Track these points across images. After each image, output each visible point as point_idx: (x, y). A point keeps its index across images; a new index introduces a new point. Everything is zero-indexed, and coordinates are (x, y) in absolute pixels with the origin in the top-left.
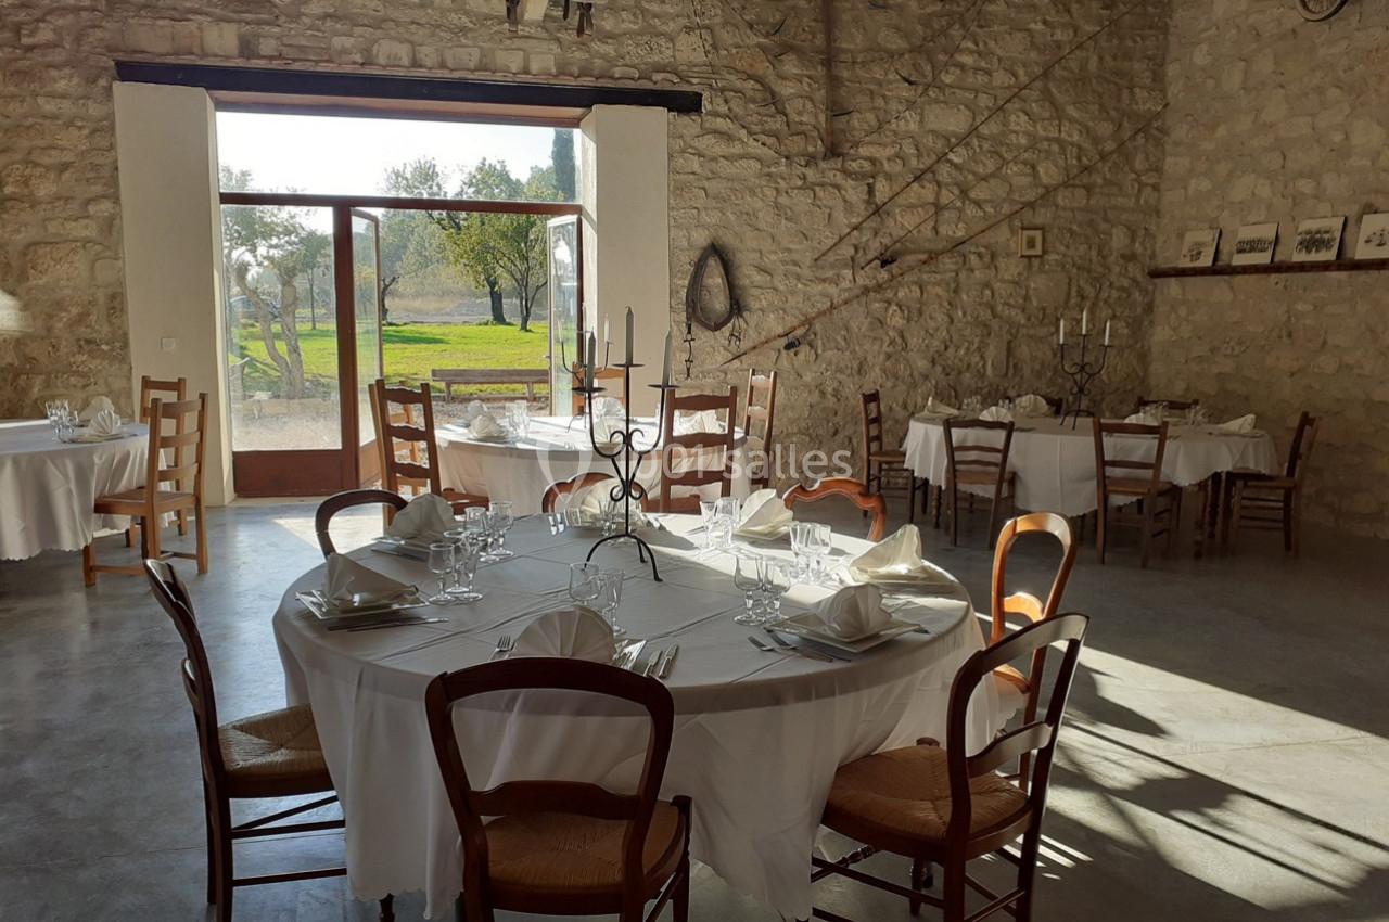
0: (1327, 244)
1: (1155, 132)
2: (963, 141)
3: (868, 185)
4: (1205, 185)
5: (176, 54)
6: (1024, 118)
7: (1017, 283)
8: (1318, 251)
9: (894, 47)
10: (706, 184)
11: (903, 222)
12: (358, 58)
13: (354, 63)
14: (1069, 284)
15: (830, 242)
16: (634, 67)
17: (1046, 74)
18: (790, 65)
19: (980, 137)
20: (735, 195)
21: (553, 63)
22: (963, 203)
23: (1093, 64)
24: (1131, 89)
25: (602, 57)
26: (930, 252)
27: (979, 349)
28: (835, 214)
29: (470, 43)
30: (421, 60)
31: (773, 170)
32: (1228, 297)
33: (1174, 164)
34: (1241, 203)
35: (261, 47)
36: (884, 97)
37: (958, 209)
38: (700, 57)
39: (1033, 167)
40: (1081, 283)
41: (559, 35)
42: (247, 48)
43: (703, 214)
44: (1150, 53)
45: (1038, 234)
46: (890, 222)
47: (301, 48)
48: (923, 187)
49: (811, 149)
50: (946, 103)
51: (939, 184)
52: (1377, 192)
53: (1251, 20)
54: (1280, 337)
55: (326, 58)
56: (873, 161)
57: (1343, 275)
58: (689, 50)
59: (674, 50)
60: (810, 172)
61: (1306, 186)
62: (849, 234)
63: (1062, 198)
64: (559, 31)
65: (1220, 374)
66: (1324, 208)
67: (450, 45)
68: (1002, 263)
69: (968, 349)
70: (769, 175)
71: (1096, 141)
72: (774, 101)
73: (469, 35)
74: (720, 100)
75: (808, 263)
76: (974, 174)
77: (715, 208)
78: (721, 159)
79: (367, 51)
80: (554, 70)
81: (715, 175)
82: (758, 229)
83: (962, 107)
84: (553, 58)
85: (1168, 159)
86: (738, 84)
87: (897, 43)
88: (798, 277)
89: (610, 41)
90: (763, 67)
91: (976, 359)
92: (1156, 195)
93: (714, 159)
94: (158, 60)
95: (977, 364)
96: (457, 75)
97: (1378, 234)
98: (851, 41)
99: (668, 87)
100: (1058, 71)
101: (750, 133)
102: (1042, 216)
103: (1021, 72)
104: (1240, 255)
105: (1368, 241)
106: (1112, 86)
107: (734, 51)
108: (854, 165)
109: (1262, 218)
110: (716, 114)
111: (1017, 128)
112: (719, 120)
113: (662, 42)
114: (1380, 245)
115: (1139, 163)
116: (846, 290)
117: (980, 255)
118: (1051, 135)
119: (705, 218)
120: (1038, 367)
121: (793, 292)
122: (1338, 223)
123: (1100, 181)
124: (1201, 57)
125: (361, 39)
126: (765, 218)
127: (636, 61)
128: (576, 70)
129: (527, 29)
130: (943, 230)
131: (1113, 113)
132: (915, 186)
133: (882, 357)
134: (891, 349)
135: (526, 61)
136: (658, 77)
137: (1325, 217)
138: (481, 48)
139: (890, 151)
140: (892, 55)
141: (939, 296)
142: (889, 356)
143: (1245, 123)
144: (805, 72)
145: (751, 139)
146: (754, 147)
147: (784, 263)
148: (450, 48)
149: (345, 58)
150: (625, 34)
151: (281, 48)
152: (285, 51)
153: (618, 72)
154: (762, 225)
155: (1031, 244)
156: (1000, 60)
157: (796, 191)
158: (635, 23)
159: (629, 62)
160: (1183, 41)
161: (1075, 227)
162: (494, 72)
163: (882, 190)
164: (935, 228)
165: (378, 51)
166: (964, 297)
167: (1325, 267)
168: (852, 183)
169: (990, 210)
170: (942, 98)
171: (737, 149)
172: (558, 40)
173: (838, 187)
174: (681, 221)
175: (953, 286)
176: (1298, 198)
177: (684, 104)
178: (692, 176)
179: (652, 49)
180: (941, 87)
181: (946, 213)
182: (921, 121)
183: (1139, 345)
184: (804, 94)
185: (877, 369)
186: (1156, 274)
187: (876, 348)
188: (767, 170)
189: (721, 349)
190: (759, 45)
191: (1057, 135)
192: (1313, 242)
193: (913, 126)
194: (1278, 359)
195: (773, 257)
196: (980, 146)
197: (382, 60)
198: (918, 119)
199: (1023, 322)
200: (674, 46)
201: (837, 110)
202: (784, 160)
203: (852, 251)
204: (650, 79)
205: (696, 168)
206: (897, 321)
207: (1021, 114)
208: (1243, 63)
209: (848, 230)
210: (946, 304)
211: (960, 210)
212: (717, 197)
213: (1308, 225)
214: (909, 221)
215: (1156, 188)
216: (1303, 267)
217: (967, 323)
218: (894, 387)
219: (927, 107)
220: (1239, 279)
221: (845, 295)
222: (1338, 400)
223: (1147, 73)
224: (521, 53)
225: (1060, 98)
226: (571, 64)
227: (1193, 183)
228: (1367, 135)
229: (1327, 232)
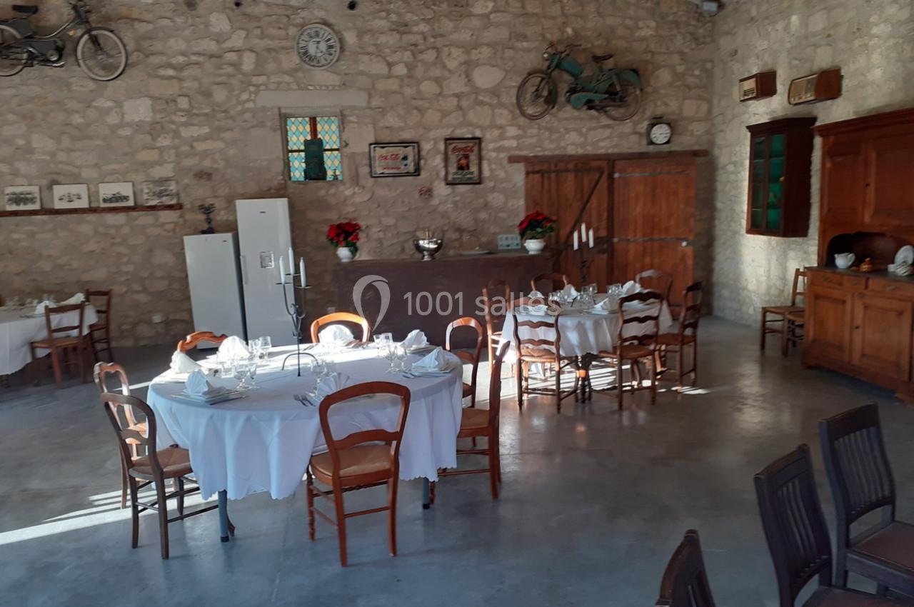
0: (32, 201)
8: (25, 204)
52: (58, 174)
57: (45, 217)
66: (19, 180)
97: (67, 195)
105: (61, 199)
114: (69, 201)
122: (35, 189)
137: (23, 185)
167: (33, 213)
192: (18, 199)
194: (6, 266)
213: (9, 190)
216: (16, 214)
228: (41, 143)
229: (29, 194)
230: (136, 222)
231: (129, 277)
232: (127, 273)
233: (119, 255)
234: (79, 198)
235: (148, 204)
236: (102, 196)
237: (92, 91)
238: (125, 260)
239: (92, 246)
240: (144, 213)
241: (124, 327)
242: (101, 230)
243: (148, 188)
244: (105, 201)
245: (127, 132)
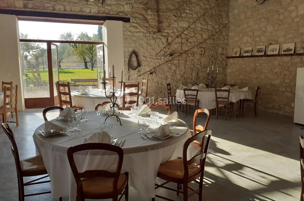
0: (262, 51)
1: (227, 28)
2: (187, 29)
3: (167, 38)
4: (238, 39)
5: (9, 7)
6: (200, 24)
7: (199, 60)
8: (260, 53)
9: (172, 8)
10: (132, 38)
11: (175, 47)
12: (52, 9)
13: (51, 10)
14: (210, 60)
15: (159, 51)
16: (115, 12)
17: (204, 15)
18: (149, 12)
19: (190, 28)
20: (138, 40)
21: (96, 11)
22: (187, 42)
23: (214, 13)
24: (222, 18)
25: (108, 9)
26: (180, 53)
27: (191, 74)
28: (160, 45)
29: (78, 6)
30: (66, 9)
31: (146, 35)
32: (243, 62)
33: (231, 34)
34: (245, 42)
35: (28, 6)
36: (170, 19)
37: (186, 44)
38: (129, 10)
39: (202, 35)
40: (212, 60)
41: (98, 4)
42: (25, 6)
43: (131, 44)
44: (226, 11)
45: (203, 49)
46: (172, 46)
47: (38, 6)
48: (179, 39)
49: (154, 30)
50: (183, 21)
51: (182, 38)
52: (272, 40)
53: (246, 4)
54: (253, 71)
55: (44, 8)
56: (168, 33)
57: (265, 58)
58: (127, 8)
59: (124, 8)
60: (154, 35)
61: (258, 39)
62: (163, 49)
63: (208, 41)
64: (98, 3)
65: (241, 79)
66: (262, 44)
67: (73, 6)
68: (195, 55)
69: (189, 74)
70: (145, 36)
71: (215, 29)
72: (146, 20)
73: (77, 4)
74: (134, 19)
75: (154, 55)
76: (189, 36)
77: (134, 43)
78: (135, 32)
79: (54, 7)
80: (97, 12)
81: (133, 36)
82: (143, 48)
83: (186, 22)
84: (96, 9)
85: (230, 33)
86: (138, 16)
87: (172, 7)
88: (152, 58)
89: (109, 6)
90: (143, 12)
91: (190, 76)
92: (227, 41)
93: (133, 32)
94: (4, 9)
95: (191, 77)
96: (74, 13)
97: (272, 49)
98: (163, 7)
99: (122, 16)
100: (207, 14)
101: (141, 27)
102: (204, 45)
103: (199, 14)
104: (245, 54)
105: (270, 51)
106: (218, 17)
107: (137, 9)
108: (164, 34)
109: (249, 46)
110: (133, 23)
111: (198, 26)
112: (134, 24)
113: (121, 6)
114: (273, 51)
115: (224, 34)
116: (163, 61)
117: (191, 54)
118: (206, 28)
119: (132, 45)
120: (203, 78)
121: (151, 62)
122: (264, 47)
123: (216, 38)
124: (236, 12)
125: (52, 4)
126: (145, 45)
127: (115, 11)
128: (102, 12)
129: (90, 3)
130: (183, 48)
131: (218, 23)
132: (177, 39)
133: (171, 76)
134: (172, 74)
135: (90, 10)
136: (120, 14)
137: (261, 46)
138: (80, 7)
139: (171, 31)
140: (171, 10)
141: (182, 63)
142: (172, 76)
143: (245, 26)
144: (153, 14)
145: (141, 28)
146: (142, 30)
147: (149, 55)
148: (73, 7)
149: (48, 9)
150: (113, 4)
151: (34, 6)
152: (34, 7)
153: (111, 13)
154: (144, 47)
155: (202, 51)
156: (194, 11)
157: (151, 40)
158: (115, 2)
159: (114, 11)
160: (232, 8)
161: (211, 48)
162: (83, 13)
163: (170, 39)
164: (181, 48)
165: (56, 7)
166: (188, 63)
167: (262, 56)
168: (164, 38)
169: (193, 44)
170: (182, 20)
171: (138, 30)
172: (98, 5)
173: (160, 39)
174: (126, 46)
175: (185, 60)
176: (256, 42)
177: (126, 20)
178: (128, 36)
179: (119, 8)
180: (182, 17)
181: (184, 45)
182: (178, 25)
183: (224, 73)
184: (152, 18)
185: (170, 78)
186: (228, 58)
187: (169, 74)
188: (145, 35)
189: (136, 74)
190: (142, 8)
191: (207, 28)
192: (259, 51)
193: (176, 26)
194: (253, 75)
195: (147, 54)
196: (191, 30)
197: (57, 9)
198: (177, 24)
199: (200, 68)
200: (124, 7)
201: (160, 22)
202: (148, 33)
203: (164, 53)
204: (118, 15)
205: (129, 34)
206: (174, 68)
207: (199, 23)
208: (245, 13)
209: (163, 48)
210: (184, 64)
211: (187, 44)
212: (134, 41)
213: (258, 47)
214: (176, 46)
215: (227, 39)
216: (257, 56)
217: (189, 68)
218: (174, 82)
219: (179, 22)
220: (245, 59)
221: (162, 62)
222: (265, 84)
223: (225, 15)
224: (89, 8)
225: (207, 20)
226: (101, 11)
227: (235, 38)
228: (270, 28)
229: (262, 49)
230: (293, 61)
231: (286, 85)
232: (286, 83)
233: (285, 74)
234: (276, 50)
235: (299, 53)
236: (283, 49)
237: (289, 3)
238: (287, 77)
239: (277, 70)
240: (297, 56)
241: (282, 106)
242: (281, 63)
243: (301, 45)
244: (284, 51)
245: (297, 20)
